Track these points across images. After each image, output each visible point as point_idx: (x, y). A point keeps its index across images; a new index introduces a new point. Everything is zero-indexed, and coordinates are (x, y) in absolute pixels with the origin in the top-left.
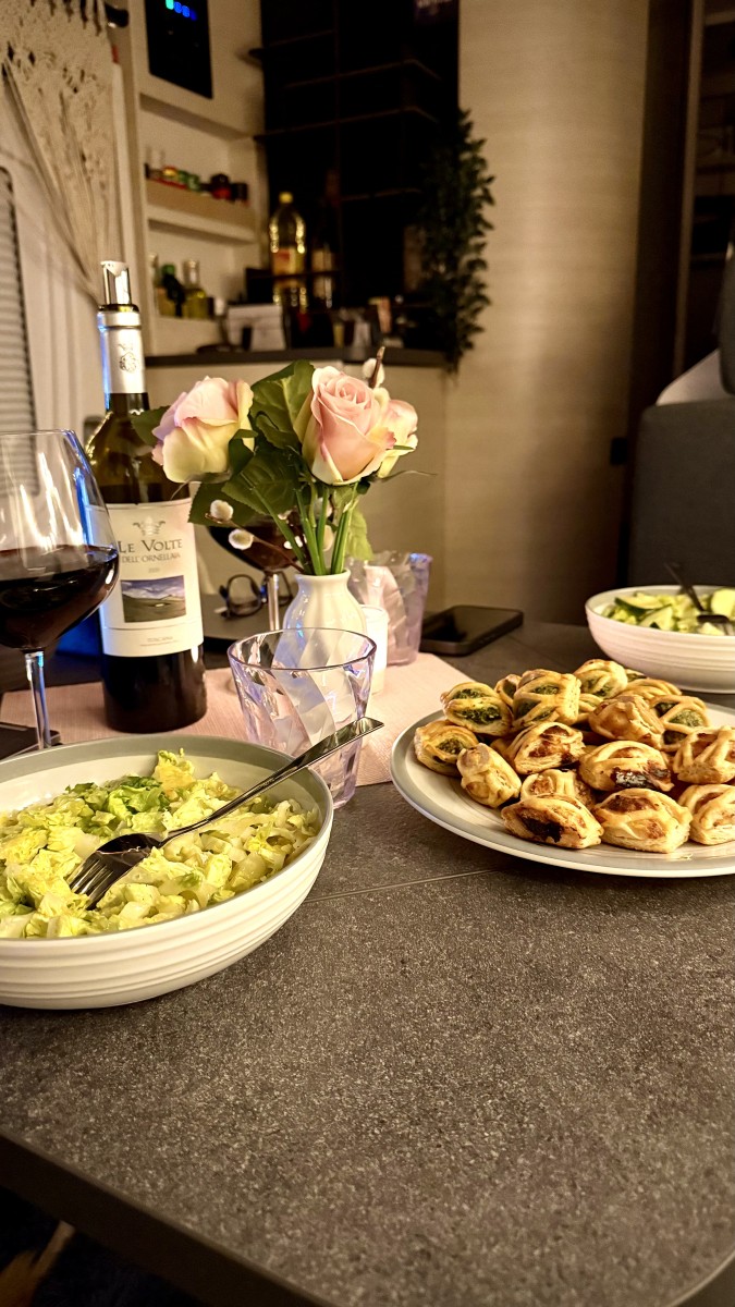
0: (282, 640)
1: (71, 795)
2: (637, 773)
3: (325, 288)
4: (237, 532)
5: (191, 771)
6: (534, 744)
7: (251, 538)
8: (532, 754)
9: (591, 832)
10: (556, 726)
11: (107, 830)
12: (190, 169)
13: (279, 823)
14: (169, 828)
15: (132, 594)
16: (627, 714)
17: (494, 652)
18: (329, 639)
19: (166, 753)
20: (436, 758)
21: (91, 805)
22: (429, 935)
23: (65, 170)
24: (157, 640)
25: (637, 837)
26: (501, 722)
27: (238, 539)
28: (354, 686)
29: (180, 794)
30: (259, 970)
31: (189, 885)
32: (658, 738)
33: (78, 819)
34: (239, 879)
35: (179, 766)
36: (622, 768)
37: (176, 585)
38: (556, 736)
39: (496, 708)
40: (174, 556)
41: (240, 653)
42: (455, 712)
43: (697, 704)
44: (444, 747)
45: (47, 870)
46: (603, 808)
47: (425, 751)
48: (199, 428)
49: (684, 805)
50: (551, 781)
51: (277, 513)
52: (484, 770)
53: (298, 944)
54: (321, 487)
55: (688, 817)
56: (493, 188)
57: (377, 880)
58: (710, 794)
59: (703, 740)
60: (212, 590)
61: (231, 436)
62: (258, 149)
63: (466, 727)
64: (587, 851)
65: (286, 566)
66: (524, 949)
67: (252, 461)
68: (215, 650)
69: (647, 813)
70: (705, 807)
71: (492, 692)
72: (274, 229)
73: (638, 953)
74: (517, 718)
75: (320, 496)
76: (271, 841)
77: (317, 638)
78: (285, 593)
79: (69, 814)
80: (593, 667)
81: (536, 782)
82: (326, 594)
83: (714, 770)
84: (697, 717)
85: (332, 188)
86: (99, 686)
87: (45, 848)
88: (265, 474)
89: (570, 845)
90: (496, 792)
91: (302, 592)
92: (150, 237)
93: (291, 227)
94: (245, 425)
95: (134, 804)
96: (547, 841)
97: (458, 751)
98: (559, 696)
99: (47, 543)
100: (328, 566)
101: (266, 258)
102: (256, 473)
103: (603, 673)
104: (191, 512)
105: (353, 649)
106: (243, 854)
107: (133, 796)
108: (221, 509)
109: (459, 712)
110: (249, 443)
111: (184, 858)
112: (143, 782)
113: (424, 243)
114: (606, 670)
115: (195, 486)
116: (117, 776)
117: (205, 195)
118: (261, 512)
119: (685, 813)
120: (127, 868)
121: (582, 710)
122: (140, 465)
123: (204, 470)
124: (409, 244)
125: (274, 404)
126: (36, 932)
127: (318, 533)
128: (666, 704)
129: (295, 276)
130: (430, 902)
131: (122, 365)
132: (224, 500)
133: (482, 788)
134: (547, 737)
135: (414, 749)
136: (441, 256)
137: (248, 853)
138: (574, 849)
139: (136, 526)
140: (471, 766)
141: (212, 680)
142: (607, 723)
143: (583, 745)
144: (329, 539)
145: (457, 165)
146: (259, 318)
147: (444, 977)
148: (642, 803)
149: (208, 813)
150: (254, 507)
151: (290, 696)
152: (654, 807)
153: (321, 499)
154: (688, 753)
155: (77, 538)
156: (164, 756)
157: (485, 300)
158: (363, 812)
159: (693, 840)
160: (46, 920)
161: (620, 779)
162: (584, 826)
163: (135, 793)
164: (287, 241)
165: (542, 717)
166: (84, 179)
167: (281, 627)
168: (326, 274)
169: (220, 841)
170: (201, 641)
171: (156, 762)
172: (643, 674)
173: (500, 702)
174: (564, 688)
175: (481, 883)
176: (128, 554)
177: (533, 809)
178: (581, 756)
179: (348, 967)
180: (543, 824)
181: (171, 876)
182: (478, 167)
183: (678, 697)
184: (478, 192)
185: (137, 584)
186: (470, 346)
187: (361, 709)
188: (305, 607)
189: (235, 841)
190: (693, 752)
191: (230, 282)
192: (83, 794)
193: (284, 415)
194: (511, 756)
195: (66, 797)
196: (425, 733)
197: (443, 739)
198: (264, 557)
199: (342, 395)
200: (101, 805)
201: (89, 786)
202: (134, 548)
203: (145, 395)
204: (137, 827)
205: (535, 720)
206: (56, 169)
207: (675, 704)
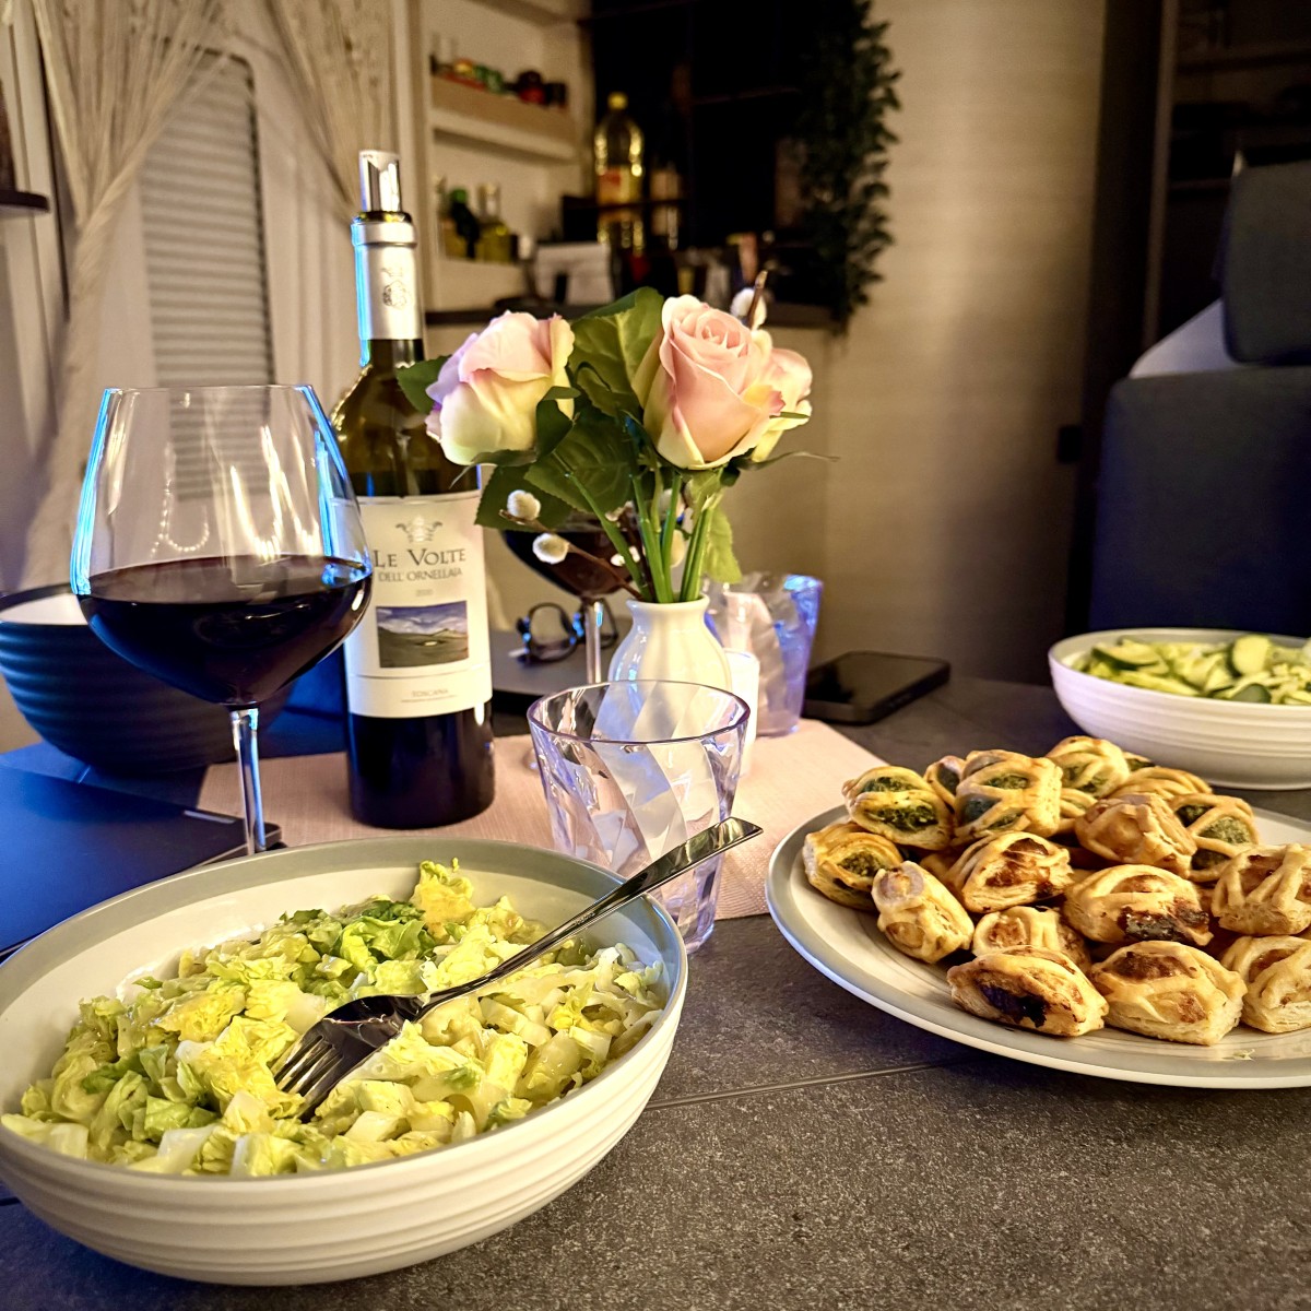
0: (607, 697)
1: (286, 929)
2: (1158, 917)
3: (668, 221)
4: (545, 537)
5: (469, 894)
6: (994, 866)
7: (566, 546)
8: (991, 883)
9: (1092, 1009)
10: (1028, 839)
11: (337, 986)
12: (490, 61)
13: (601, 983)
14: (433, 989)
15: (394, 626)
16: (1138, 823)
17: (910, 722)
18: (676, 698)
19: (431, 864)
20: (839, 882)
21: (316, 945)
22: (837, 1172)
23: (324, 61)
24: (425, 694)
25: (1162, 1019)
26: (937, 828)
27: (546, 548)
28: (717, 768)
29: (451, 932)
30: (567, 1222)
31: (460, 1086)
32: (1185, 861)
33: (295, 967)
34: (538, 1077)
35: (452, 885)
36: (1136, 908)
37: (454, 615)
38: (1028, 855)
39: (930, 807)
40: (453, 573)
41: (545, 714)
42: (866, 812)
43: (1241, 808)
44: (849, 864)
45: (242, 1051)
46: (1105, 970)
47: (821, 870)
48: (495, 385)
49: (1231, 968)
50: (1021, 926)
51: (604, 511)
52: (915, 905)
53: (630, 1181)
54: (670, 472)
55: (1240, 988)
56: (899, 88)
57: (751, 1075)
58: (1273, 952)
59: (1259, 865)
60: (505, 625)
61: (540, 397)
62: (582, 38)
63: (883, 835)
64: (1085, 1042)
65: (613, 590)
66: (990, 1200)
67: (569, 435)
68: (509, 709)
69: (1177, 982)
70: (1268, 972)
71: (921, 781)
72: (601, 143)
73: (1175, 1214)
74: (962, 823)
75: (667, 486)
76: (591, 1012)
77: (658, 695)
78: (609, 631)
79: (283, 957)
80: (1072, 748)
81: (997, 926)
82: (673, 629)
83: (1279, 913)
84: (1241, 828)
85: (681, 85)
86: (339, 760)
87: (242, 1014)
88: (587, 454)
89: (1059, 1032)
90: (934, 940)
91: (638, 629)
92: (433, 150)
93: (622, 141)
94: (562, 380)
95: (380, 945)
96: (1022, 1023)
97: (872, 873)
98: (1029, 791)
99: (268, 550)
100: (677, 590)
101: (590, 183)
102: (573, 452)
103: (1091, 757)
104: (480, 509)
105: (713, 712)
106: (546, 1033)
107: (379, 933)
108: (521, 503)
109: (873, 812)
110: (566, 406)
111: (452, 1038)
112: (395, 910)
113: (803, 160)
114: (1096, 752)
115: (485, 472)
116: (356, 899)
117: (510, 98)
118: (582, 510)
119: (1235, 982)
120: (364, 1051)
121: (1064, 815)
122: (409, 442)
123: (497, 446)
124: (784, 162)
125: (604, 352)
126: (219, 1155)
127: (664, 543)
128: (1193, 808)
129: (629, 206)
130: (835, 1116)
131: (387, 298)
132: (527, 491)
133: (913, 933)
134: (1015, 856)
135: (803, 866)
136: (828, 178)
137: (553, 1032)
138: (1064, 1037)
139: (400, 529)
140: (895, 897)
141: (504, 752)
142: (1105, 836)
143: (1069, 870)
144: (679, 550)
145: (851, 56)
146: (577, 262)
147: (863, 1246)
148: (1169, 964)
149: (493, 964)
150: (569, 501)
151: (618, 780)
152: (1189, 972)
153: (669, 492)
154: (1236, 886)
155: (311, 546)
156: (429, 870)
157: (886, 238)
158: (726, 961)
159: (1247, 1024)
160: (232, 1137)
161: (1134, 928)
162: (1080, 1001)
163: (383, 928)
164: (618, 158)
165: (1003, 824)
166: (349, 75)
167: (605, 678)
168: (669, 203)
169: (510, 1012)
170: (488, 696)
171: (417, 879)
172: (1150, 759)
173: (934, 798)
174: (1036, 779)
175: (915, 1086)
176: (388, 569)
177: (1000, 972)
178: (1066, 887)
179: (709, 1223)
180: (1015, 997)
181: (431, 1070)
182: (879, 59)
183: (1210, 798)
184: (879, 93)
185: (399, 612)
186: (864, 299)
187: (725, 804)
188: (642, 650)
189: (534, 1012)
190: (1243, 885)
191: (540, 213)
192: (305, 927)
193: (618, 367)
194: (957, 882)
195: (280, 933)
196: (820, 842)
197: (849, 853)
198: (580, 576)
199: (705, 336)
200: (331, 944)
201: (314, 914)
202: (398, 560)
203: (418, 343)
204: (383, 984)
205: (991, 827)
206: (311, 59)
207: (1208, 807)
